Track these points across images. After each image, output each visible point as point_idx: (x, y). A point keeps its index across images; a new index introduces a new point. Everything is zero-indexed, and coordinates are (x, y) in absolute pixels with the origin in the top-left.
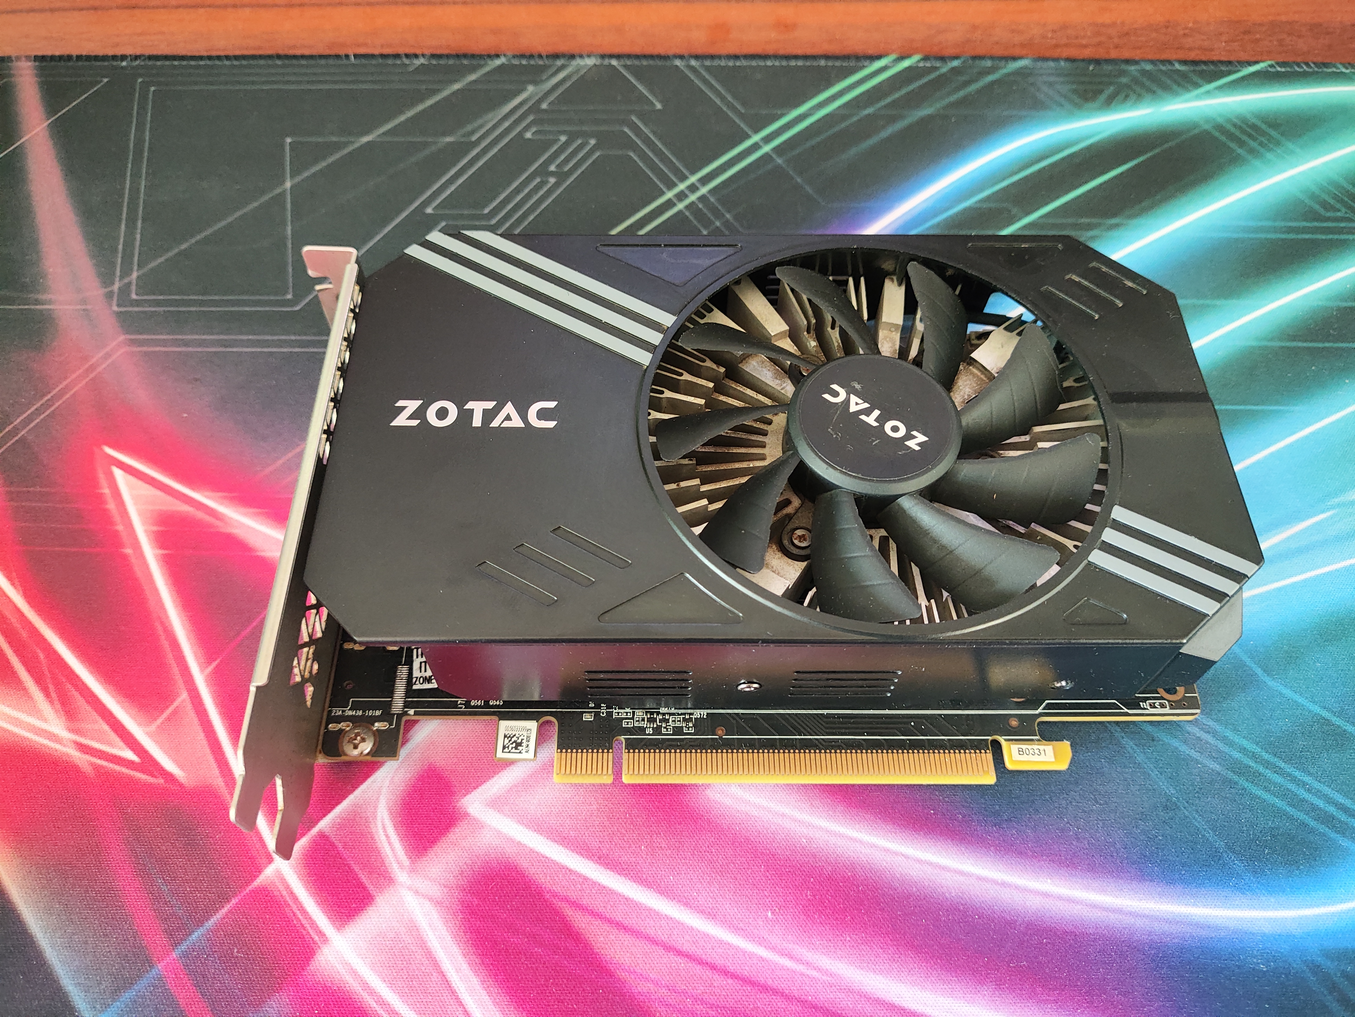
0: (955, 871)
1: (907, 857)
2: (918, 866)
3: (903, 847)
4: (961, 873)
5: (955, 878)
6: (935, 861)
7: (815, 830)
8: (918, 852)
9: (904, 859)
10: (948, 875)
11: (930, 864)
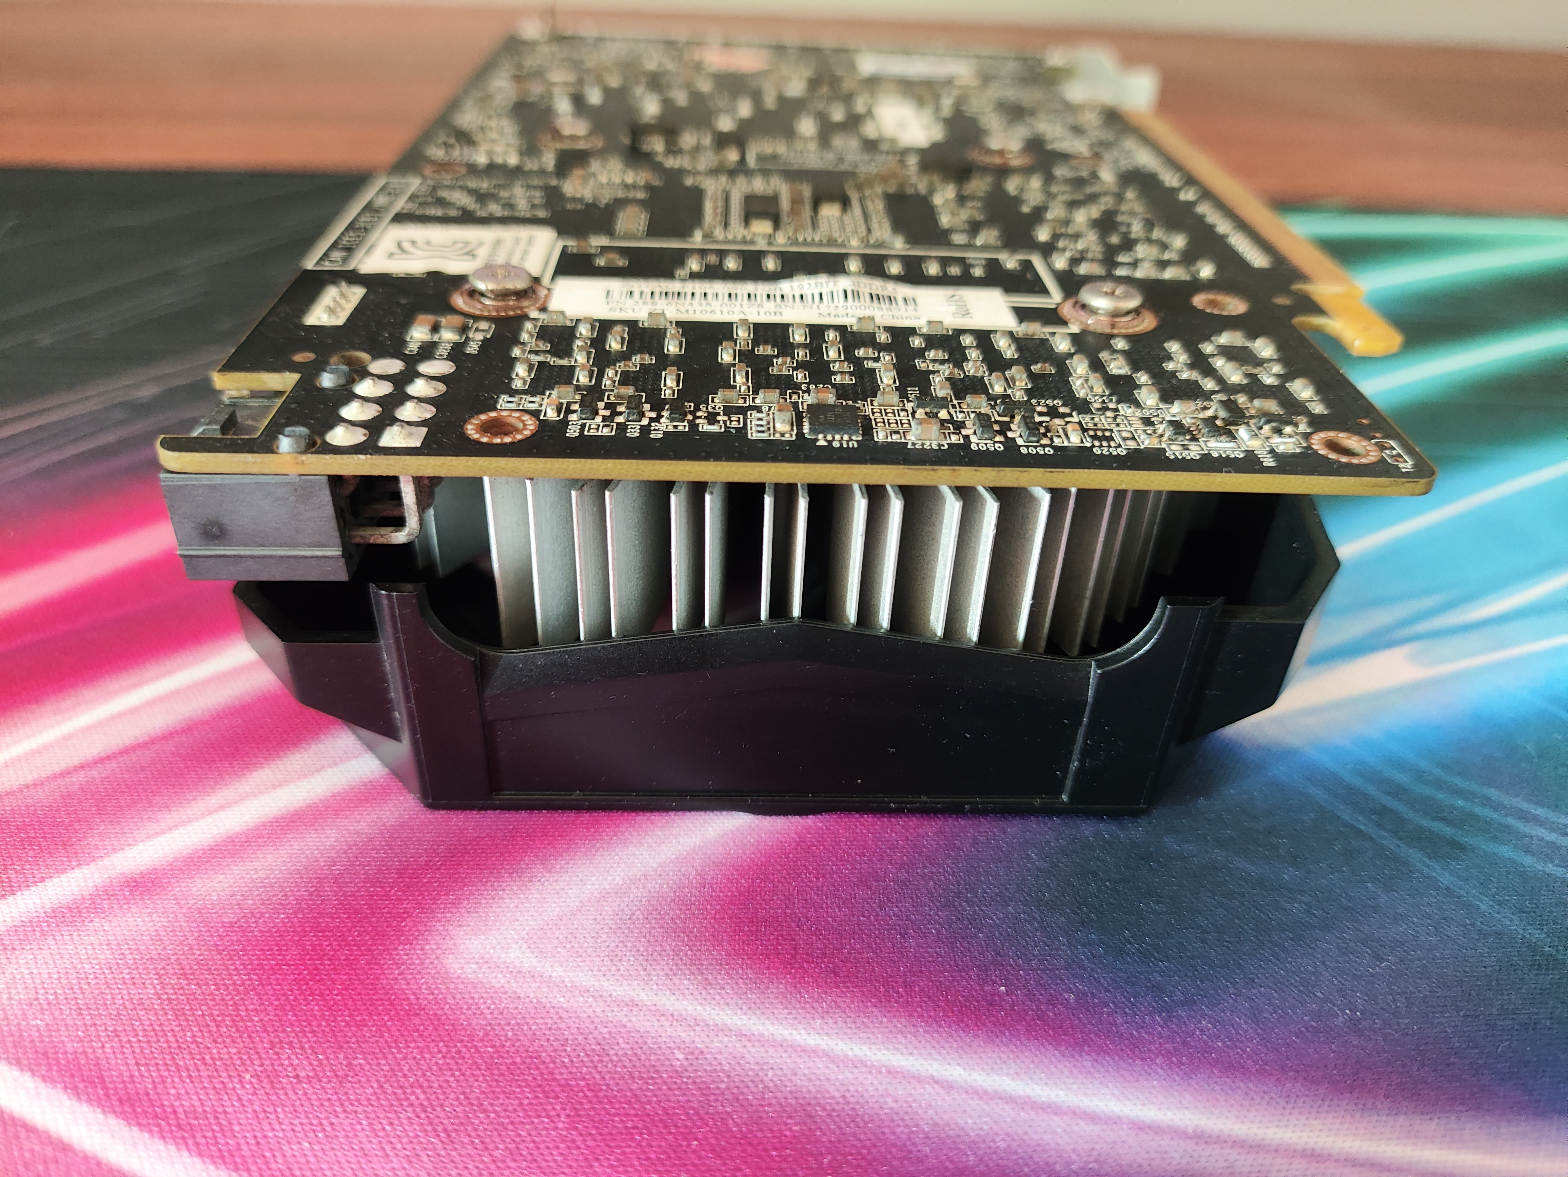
0: (1074, 1113)
1: (948, 1086)
2: (975, 1103)
3: (935, 1064)
4: (1092, 1117)
5: (1076, 1128)
6: (1021, 1093)
7: (712, 1034)
8: (975, 1075)
9: (942, 1092)
10: (1057, 1123)
11: (1009, 1099)
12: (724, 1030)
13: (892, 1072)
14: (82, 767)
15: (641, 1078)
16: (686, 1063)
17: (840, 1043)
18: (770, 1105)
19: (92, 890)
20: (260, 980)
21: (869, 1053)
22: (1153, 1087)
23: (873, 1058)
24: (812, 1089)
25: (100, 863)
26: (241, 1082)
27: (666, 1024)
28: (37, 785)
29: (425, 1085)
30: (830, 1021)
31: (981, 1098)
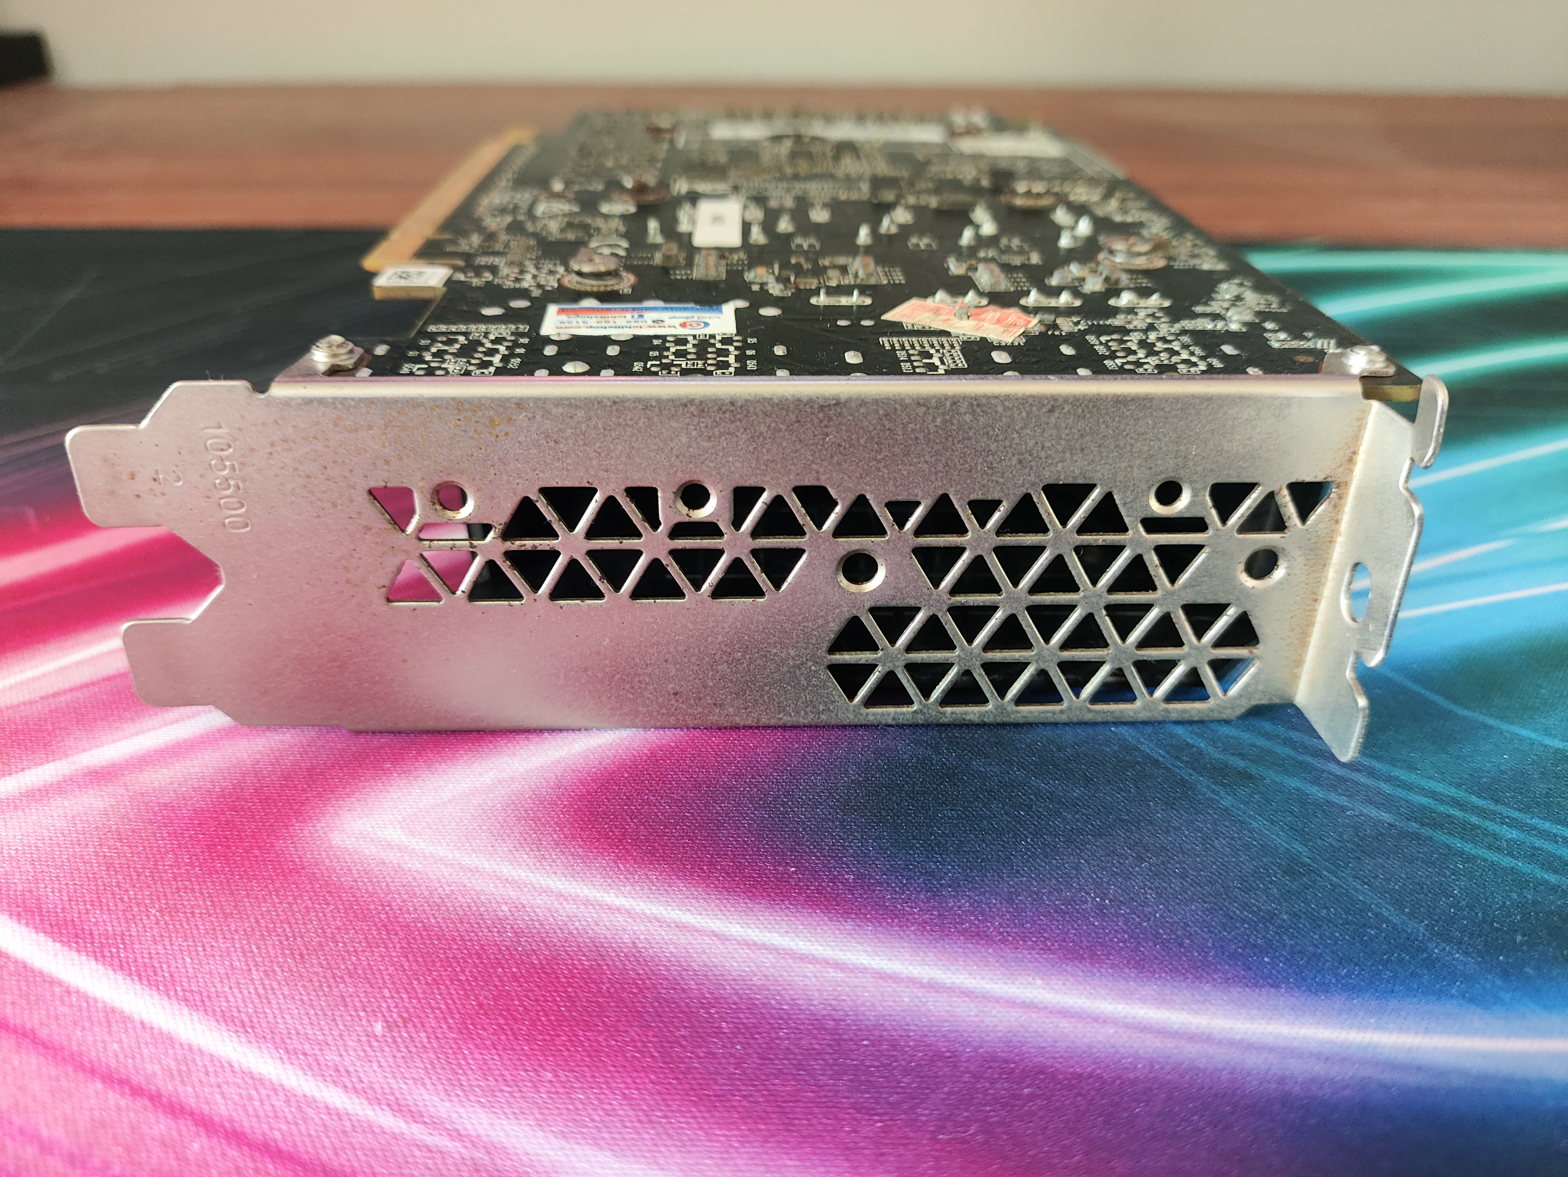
0: (827, 962)
2: (744, 952)
3: (718, 922)
5: (825, 974)
6: (786, 946)
10: (810, 969)
11: (774, 950)
12: (547, 891)
13: (681, 927)
14: (71, 690)
15: (469, 923)
16: (508, 914)
17: (642, 904)
18: (570, 946)
19: (60, 778)
20: (179, 844)
21: (664, 912)
22: (903, 947)
23: (667, 916)
24: (609, 936)
25: (70, 759)
26: (148, 916)
27: (501, 885)
28: (32, 702)
29: (293, 921)
30: (638, 888)
31: (750, 949)
